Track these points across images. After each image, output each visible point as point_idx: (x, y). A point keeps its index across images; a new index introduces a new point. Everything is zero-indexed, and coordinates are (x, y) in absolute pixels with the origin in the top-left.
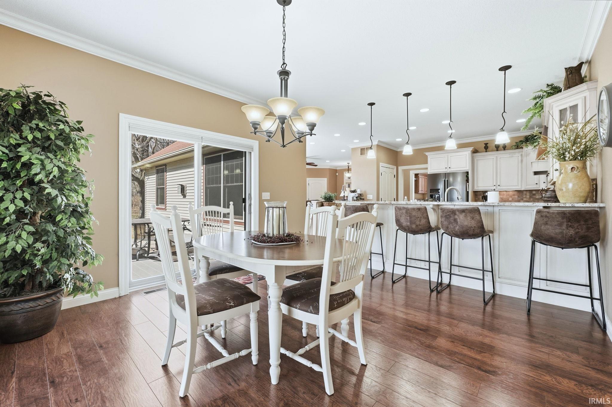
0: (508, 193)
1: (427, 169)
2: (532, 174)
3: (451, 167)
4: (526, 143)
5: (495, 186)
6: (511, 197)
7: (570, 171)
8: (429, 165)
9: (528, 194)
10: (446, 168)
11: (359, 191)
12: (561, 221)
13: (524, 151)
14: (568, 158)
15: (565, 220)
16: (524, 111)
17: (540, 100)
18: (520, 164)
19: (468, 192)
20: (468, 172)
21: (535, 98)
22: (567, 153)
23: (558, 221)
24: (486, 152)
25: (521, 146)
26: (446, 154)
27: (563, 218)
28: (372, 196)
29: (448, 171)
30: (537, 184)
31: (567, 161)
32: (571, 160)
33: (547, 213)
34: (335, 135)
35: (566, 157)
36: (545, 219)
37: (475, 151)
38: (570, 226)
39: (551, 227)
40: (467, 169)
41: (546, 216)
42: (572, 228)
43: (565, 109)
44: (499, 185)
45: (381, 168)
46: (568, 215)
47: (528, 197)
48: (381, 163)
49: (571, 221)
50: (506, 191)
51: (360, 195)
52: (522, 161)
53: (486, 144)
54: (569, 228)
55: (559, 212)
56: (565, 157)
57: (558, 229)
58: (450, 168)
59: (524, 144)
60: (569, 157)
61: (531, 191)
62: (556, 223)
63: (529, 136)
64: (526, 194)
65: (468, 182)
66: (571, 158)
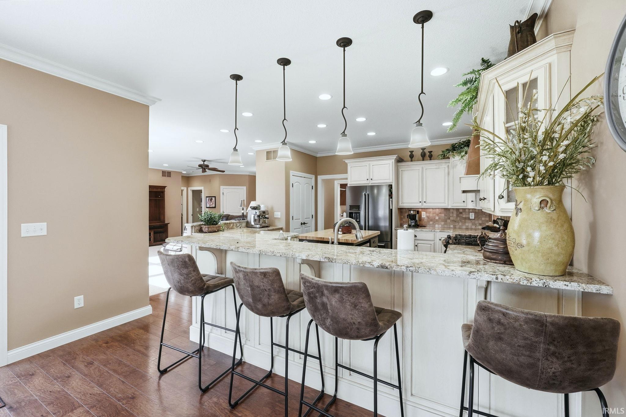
0: (434, 210)
1: (347, 179)
2: (461, 192)
3: (374, 179)
4: (452, 152)
5: (420, 202)
6: (438, 215)
7: (537, 208)
8: (349, 175)
9: (455, 212)
10: (367, 180)
11: (263, 208)
12: (534, 339)
13: (450, 161)
14: (532, 179)
15: (542, 339)
16: (451, 102)
17: (473, 84)
18: (446, 177)
19: (392, 210)
20: (391, 185)
21: (465, 83)
22: (529, 169)
23: (526, 339)
24: (412, 161)
25: (447, 156)
26: (368, 163)
27: (537, 334)
28: (279, 213)
29: (370, 183)
30: (464, 202)
31: (529, 185)
32: (538, 185)
33: (502, 315)
34: (221, 131)
35: (528, 177)
36: (497, 329)
37: (400, 160)
38: (554, 354)
39: (509, 348)
40: (391, 181)
41: (499, 323)
42: (557, 358)
43: (515, 89)
44: (425, 202)
45: (291, 177)
46: (550, 328)
47: (455, 215)
48: (291, 172)
49: (555, 343)
50: (432, 208)
51: (264, 212)
52: (449, 174)
53: (412, 152)
54: (549, 358)
55: (529, 318)
56: (525, 177)
57: (525, 355)
58: (371, 179)
59: (451, 153)
60: (534, 178)
61: (458, 210)
62: (522, 342)
63: (456, 144)
64: (453, 212)
65: (392, 198)
66: (538, 179)
